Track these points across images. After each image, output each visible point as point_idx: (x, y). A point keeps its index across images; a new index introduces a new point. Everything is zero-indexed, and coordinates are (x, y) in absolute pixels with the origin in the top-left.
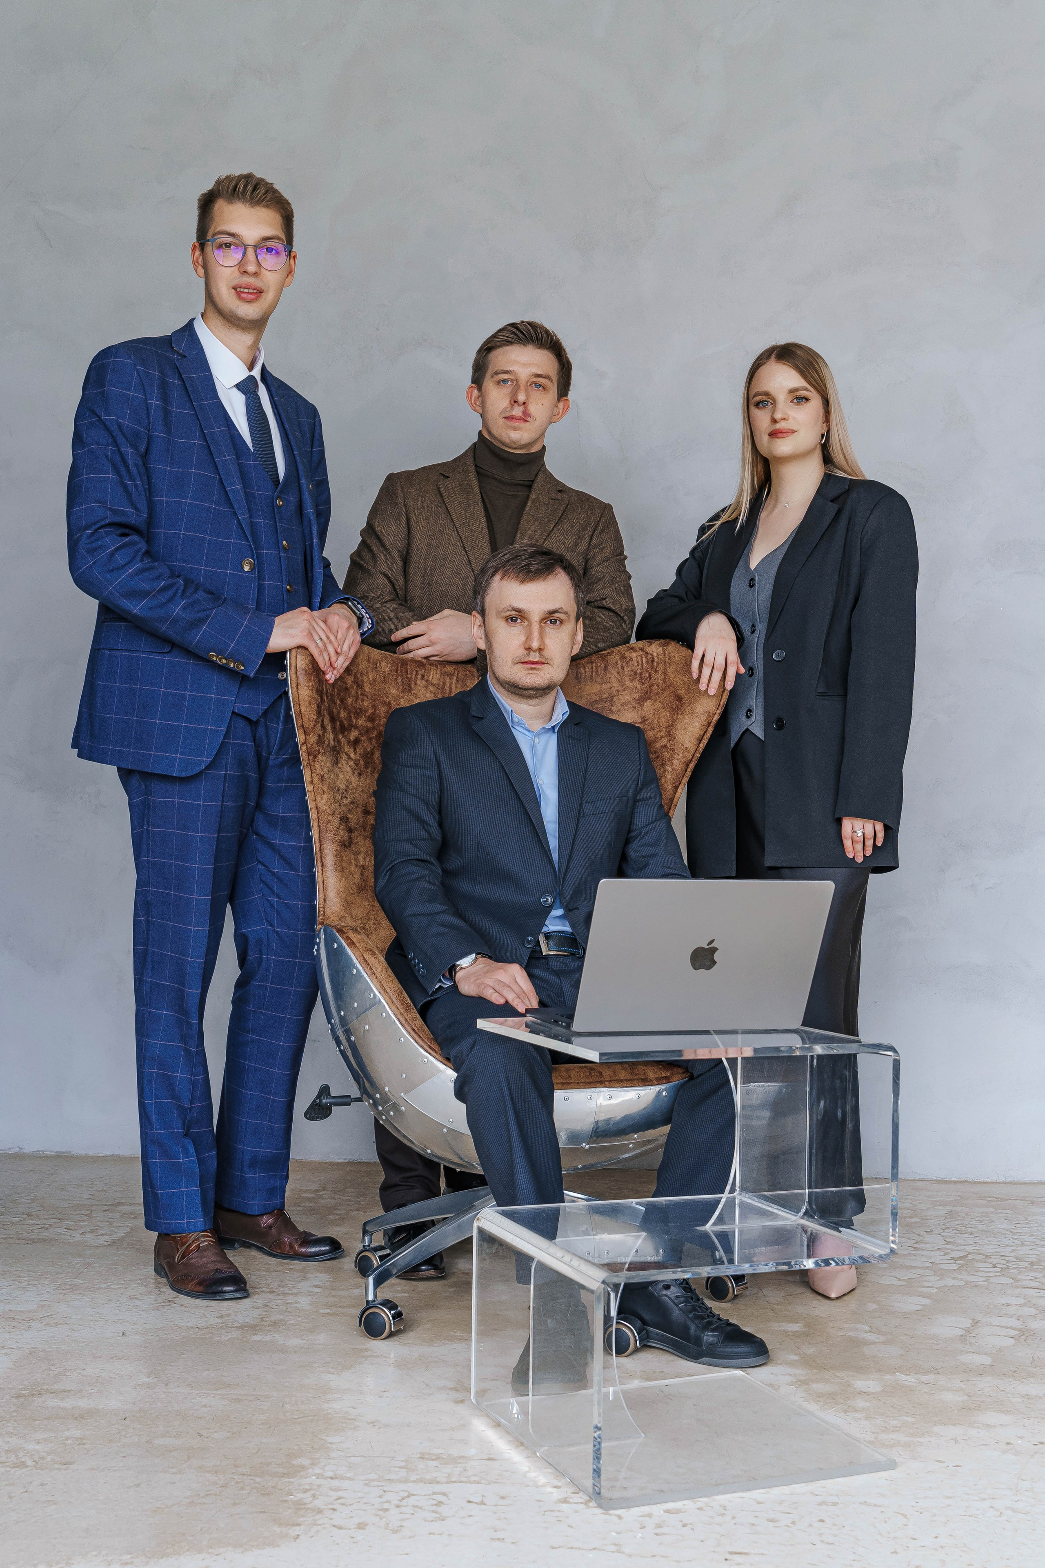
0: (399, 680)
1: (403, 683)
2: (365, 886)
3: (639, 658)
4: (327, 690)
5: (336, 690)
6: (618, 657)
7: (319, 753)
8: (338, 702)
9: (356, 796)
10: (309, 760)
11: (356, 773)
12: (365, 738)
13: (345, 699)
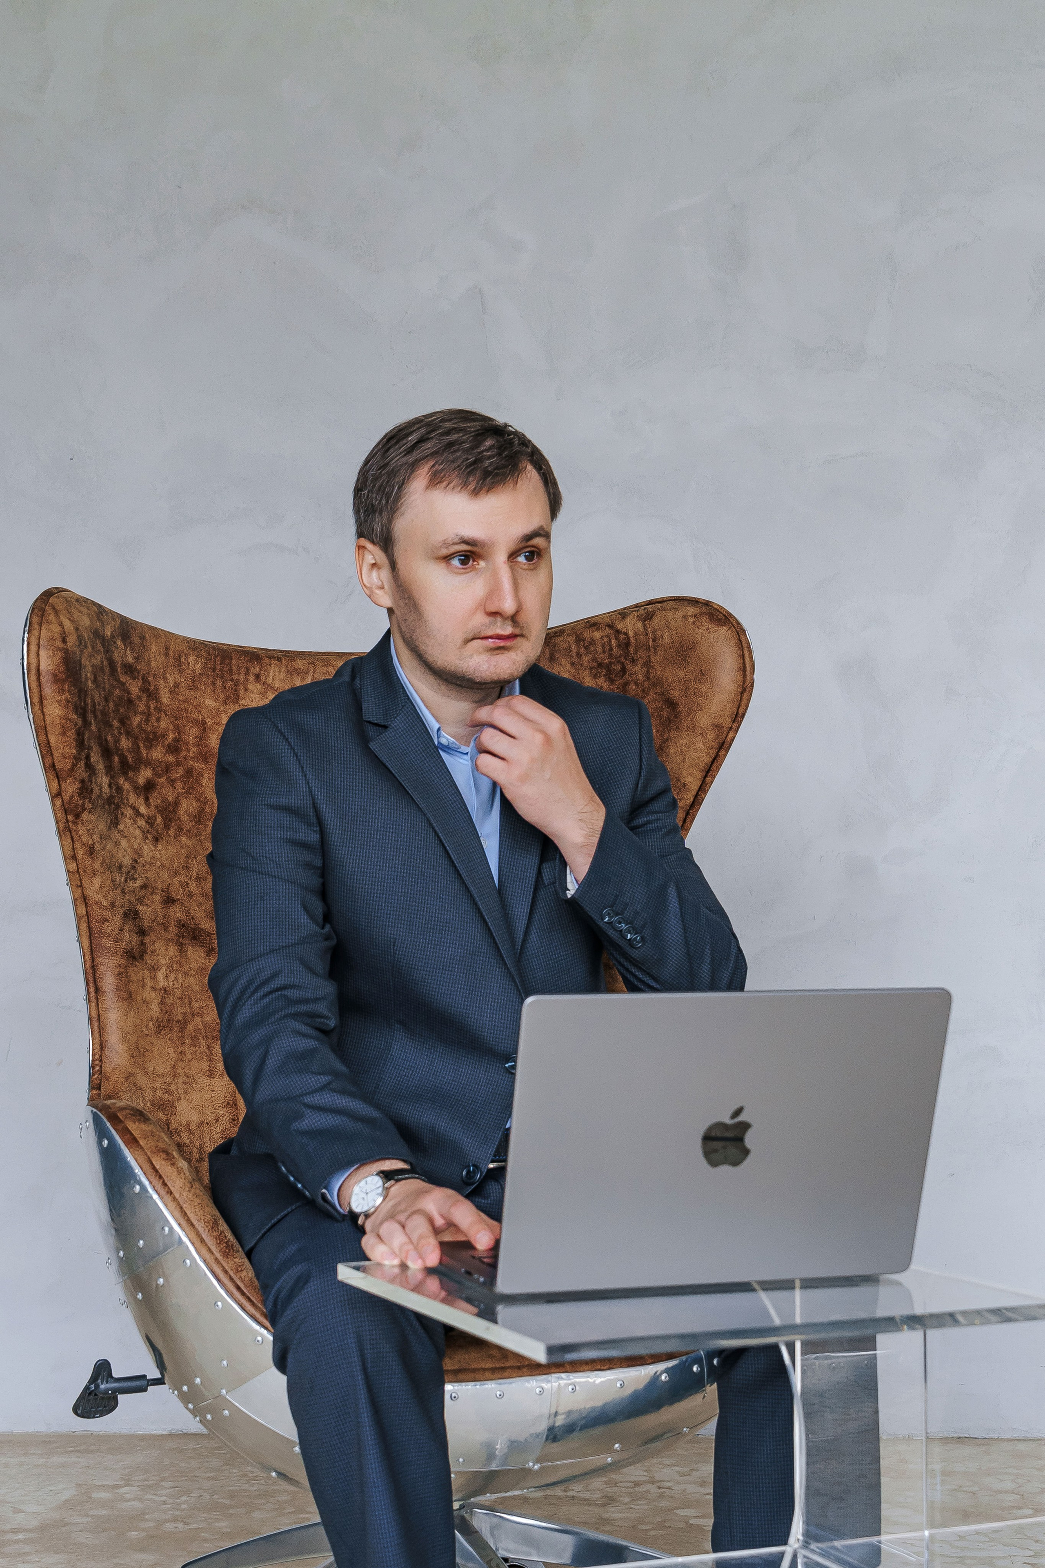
0: (219, 683)
1: (225, 687)
2: (169, 1021)
3: (606, 639)
4: (94, 706)
5: (111, 705)
6: (571, 639)
7: (84, 809)
8: (116, 723)
9: (151, 875)
10: (68, 821)
11: (150, 837)
12: (163, 780)
13: (128, 718)
